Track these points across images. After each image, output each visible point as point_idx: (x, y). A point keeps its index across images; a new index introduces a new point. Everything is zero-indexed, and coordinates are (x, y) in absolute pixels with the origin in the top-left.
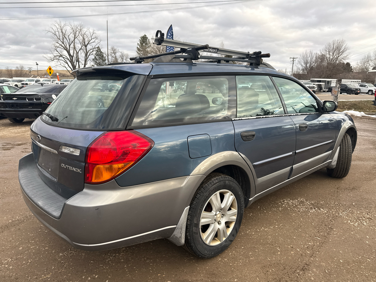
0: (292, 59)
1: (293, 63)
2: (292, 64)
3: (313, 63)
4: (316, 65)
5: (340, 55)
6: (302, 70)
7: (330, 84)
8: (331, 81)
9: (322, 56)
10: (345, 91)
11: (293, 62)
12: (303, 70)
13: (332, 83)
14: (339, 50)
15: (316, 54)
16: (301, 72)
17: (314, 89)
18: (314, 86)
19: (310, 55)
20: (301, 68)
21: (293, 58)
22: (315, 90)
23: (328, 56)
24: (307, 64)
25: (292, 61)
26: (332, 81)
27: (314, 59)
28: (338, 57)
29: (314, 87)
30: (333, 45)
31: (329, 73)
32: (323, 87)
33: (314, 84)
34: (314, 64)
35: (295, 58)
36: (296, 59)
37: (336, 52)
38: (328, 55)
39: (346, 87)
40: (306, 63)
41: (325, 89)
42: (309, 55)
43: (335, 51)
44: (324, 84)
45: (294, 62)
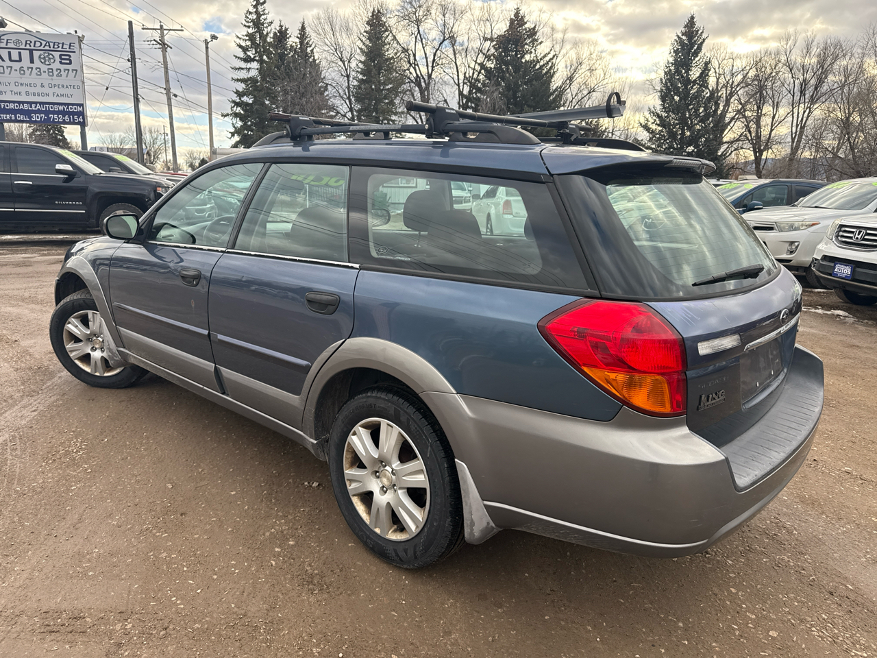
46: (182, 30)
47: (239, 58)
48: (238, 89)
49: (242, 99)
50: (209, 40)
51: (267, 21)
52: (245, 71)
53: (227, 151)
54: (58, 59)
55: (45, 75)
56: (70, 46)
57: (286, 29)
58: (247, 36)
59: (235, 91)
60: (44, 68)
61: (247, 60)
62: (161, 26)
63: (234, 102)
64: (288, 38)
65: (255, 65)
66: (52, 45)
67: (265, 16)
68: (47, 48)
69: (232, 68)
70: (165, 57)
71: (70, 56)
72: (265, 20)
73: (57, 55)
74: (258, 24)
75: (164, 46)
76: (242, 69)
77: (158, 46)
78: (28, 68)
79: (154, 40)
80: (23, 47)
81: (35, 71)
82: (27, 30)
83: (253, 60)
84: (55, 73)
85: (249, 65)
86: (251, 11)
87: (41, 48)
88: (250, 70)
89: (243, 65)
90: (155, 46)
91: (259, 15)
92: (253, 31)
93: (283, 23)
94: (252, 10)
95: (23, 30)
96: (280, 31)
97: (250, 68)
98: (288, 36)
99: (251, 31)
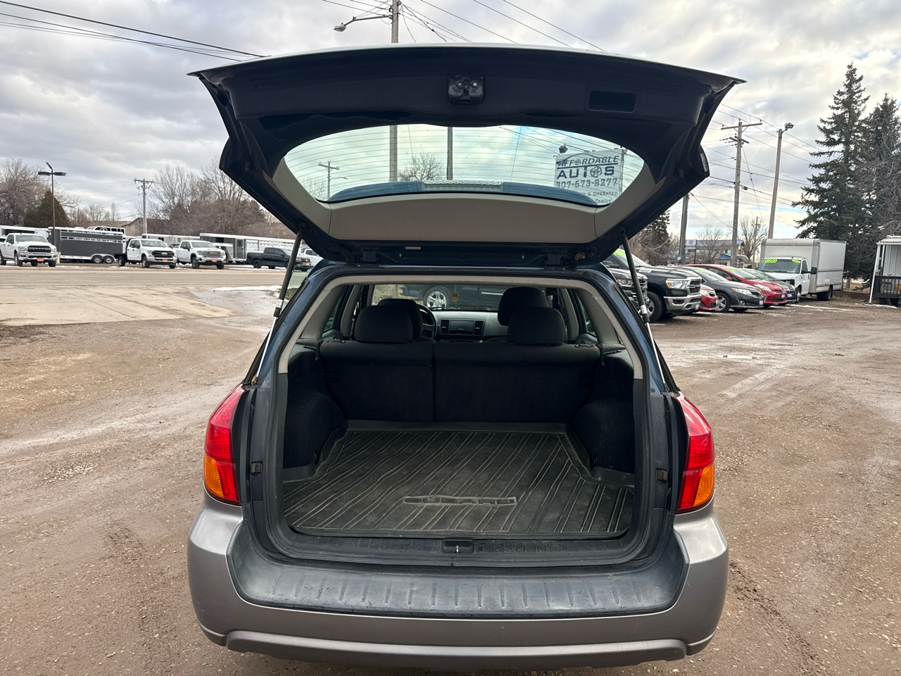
0: (141, 184)
1: (144, 194)
2: (142, 196)
3: (187, 195)
6: (163, 211)
7: (245, 248)
8: (245, 240)
9: (205, 182)
10: (281, 264)
11: (144, 190)
12: (165, 211)
13: (248, 244)
15: (192, 176)
16: (162, 216)
17: (220, 259)
18: (220, 250)
19: (178, 179)
20: (161, 206)
21: (142, 181)
22: (222, 259)
24: (173, 198)
25: (140, 188)
26: (247, 241)
27: (189, 187)
29: (219, 253)
31: (229, 223)
32: (231, 252)
33: (218, 247)
34: (188, 198)
35: (148, 182)
36: (150, 183)
38: (222, 183)
39: (283, 256)
40: (171, 196)
41: (234, 257)
42: (175, 177)
44: (231, 245)
45: (146, 190)
46: (761, 124)
47: (821, 142)
48: (815, 175)
49: (820, 186)
50: (784, 129)
51: (862, 98)
52: (826, 156)
53: (792, 241)
54: (604, 171)
55: (592, 186)
56: (615, 159)
57: (893, 102)
58: (833, 118)
59: (811, 178)
60: (593, 180)
61: (831, 143)
62: (740, 124)
63: (807, 189)
64: (894, 112)
65: (840, 147)
66: (601, 160)
67: (859, 94)
68: (598, 163)
69: (811, 154)
70: (739, 152)
71: (613, 167)
72: (858, 97)
73: (603, 168)
74: (848, 104)
75: (739, 141)
76: (823, 153)
77: (734, 143)
78: (582, 181)
79: (730, 138)
80: (581, 165)
81: (586, 183)
82: (585, 151)
83: (839, 142)
84: (600, 183)
85: (832, 149)
86: (843, 91)
87: (594, 164)
88: (833, 154)
89: (825, 149)
90: (732, 143)
91: (851, 92)
92: (843, 111)
93: (888, 96)
94: (843, 89)
95: (583, 152)
96: (884, 106)
97: (832, 152)
98: (894, 109)
99: (839, 112)
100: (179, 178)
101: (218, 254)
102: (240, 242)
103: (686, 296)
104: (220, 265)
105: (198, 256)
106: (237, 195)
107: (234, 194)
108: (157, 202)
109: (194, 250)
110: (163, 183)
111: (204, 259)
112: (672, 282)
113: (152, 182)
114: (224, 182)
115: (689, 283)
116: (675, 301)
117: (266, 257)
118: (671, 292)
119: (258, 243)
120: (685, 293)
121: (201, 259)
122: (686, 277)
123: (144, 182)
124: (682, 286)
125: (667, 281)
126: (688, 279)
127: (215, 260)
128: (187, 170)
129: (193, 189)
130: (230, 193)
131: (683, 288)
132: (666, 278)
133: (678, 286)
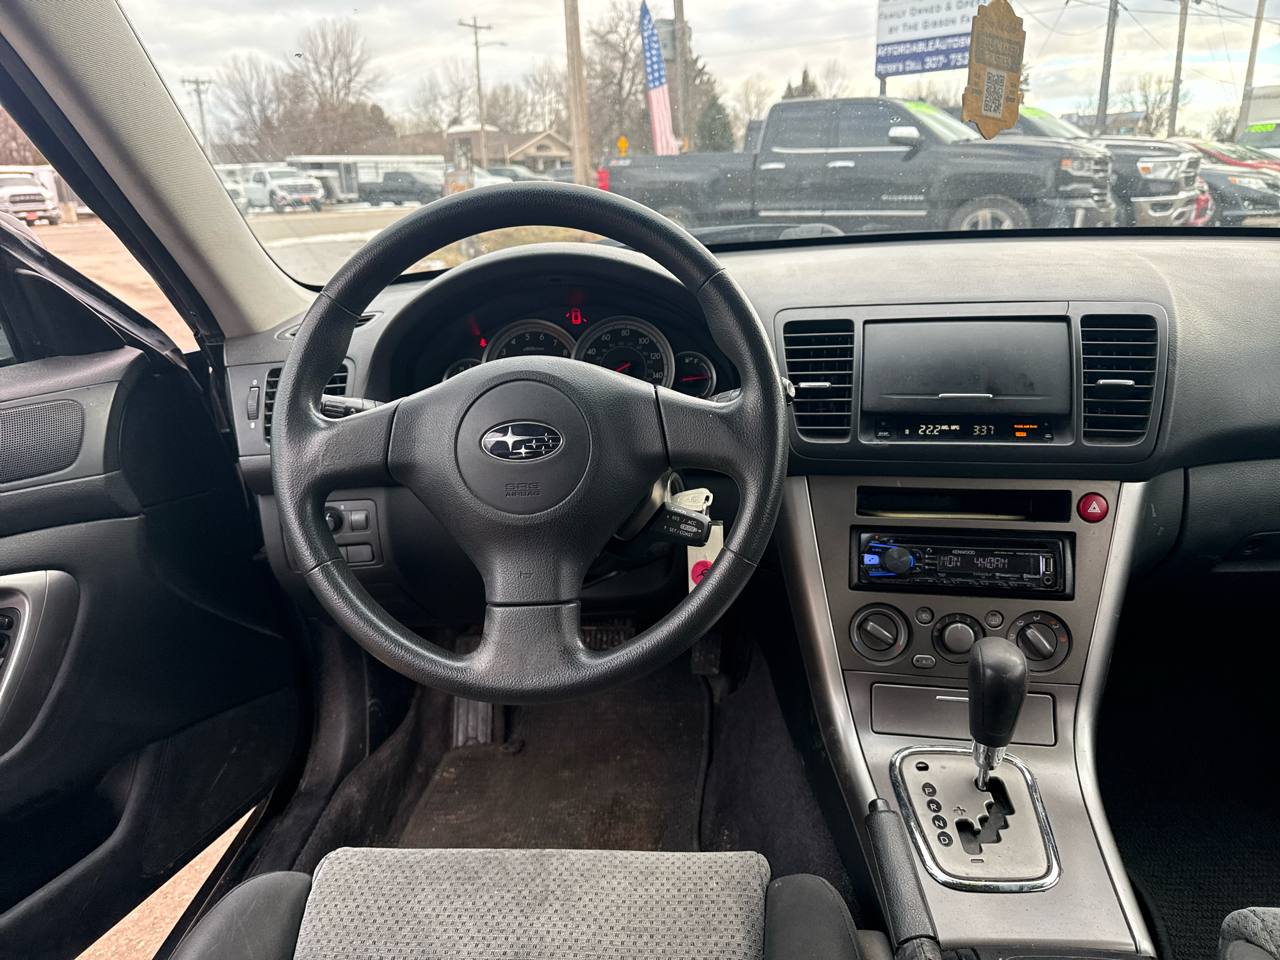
0: (194, 86)
1: (200, 103)
2: (197, 106)
3: (270, 101)
4: (281, 109)
5: (356, 75)
6: (237, 129)
7: (356, 176)
8: (356, 162)
9: (294, 75)
11: (199, 96)
12: (242, 129)
13: (360, 169)
14: (348, 57)
15: (273, 70)
17: (314, 195)
19: (252, 75)
20: (232, 121)
21: (194, 82)
22: (318, 196)
23: (316, 77)
24: (250, 108)
25: (193, 93)
26: (359, 165)
27: (270, 87)
28: (350, 81)
29: (313, 186)
30: (324, 37)
31: (335, 140)
32: (335, 185)
34: (273, 106)
35: (203, 83)
36: (207, 84)
37: (336, 63)
39: (414, 183)
40: (247, 103)
41: (343, 192)
42: (247, 73)
43: (334, 58)
44: (334, 173)
45: (203, 97)
100: (255, 75)
101: (310, 188)
102: (349, 169)
103: (1176, 193)
104: (316, 206)
105: (281, 193)
106: (342, 94)
107: (338, 93)
108: (227, 116)
109: (273, 184)
110: (232, 84)
111: (290, 197)
112: (1150, 165)
113: (210, 82)
114: (320, 73)
115: (1183, 167)
116: (1156, 206)
117: (388, 188)
118: (1146, 188)
119: (376, 168)
120: (1174, 187)
121: (284, 198)
122: (1178, 153)
123: (197, 82)
124: (1170, 173)
125: (1140, 165)
126: (1183, 157)
127: (305, 197)
128: (264, 58)
129: (277, 88)
130: (332, 92)
131: (1172, 177)
132: (1137, 158)
133: (1162, 174)
